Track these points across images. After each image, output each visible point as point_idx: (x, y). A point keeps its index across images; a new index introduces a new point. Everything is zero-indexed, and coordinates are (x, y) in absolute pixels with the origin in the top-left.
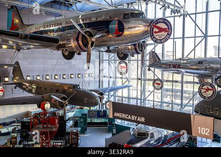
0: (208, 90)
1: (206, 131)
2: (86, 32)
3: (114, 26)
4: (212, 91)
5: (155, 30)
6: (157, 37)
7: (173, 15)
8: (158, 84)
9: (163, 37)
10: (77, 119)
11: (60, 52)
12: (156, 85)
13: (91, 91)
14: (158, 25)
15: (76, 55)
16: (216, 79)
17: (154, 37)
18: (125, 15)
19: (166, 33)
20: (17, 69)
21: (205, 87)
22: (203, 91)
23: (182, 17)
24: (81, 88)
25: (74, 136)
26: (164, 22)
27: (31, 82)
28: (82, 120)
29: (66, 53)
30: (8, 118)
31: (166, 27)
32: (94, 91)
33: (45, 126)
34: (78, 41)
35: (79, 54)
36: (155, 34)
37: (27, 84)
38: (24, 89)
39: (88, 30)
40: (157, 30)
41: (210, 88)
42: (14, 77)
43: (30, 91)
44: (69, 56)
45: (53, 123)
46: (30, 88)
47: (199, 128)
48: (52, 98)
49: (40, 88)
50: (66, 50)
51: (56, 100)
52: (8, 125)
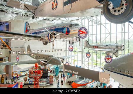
0: (109, 59)
1: (106, 80)
2: (52, 33)
3: (65, 30)
4: (111, 60)
5: (80, 32)
6: (81, 36)
7: (96, 24)
8: (88, 55)
9: (84, 36)
10: (54, 69)
11: (42, 42)
12: (87, 56)
13: (58, 58)
14: (82, 30)
15: (48, 43)
16: (114, 53)
17: (80, 36)
18: (70, 25)
19: (85, 34)
20: (29, 48)
21: (108, 58)
22: (107, 59)
23: (100, 25)
24: (54, 57)
25: (51, 78)
26: (84, 29)
27: (34, 54)
28: (56, 70)
29: (44, 42)
30: (25, 69)
31: (85, 31)
32: (60, 58)
33: (36, 74)
34: (48, 37)
35: (50, 43)
36: (80, 35)
37: (32, 55)
38: (31, 57)
39: (53, 32)
40: (81, 33)
41: (110, 58)
42: (28, 51)
43: (33, 57)
44: (46, 43)
45: (40, 73)
46: (33, 56)
47: (103, 78)
48: (40, 62)
49: (37, 56)
50: (44, 41)
51: (42, 62)
52: (25, 72)
